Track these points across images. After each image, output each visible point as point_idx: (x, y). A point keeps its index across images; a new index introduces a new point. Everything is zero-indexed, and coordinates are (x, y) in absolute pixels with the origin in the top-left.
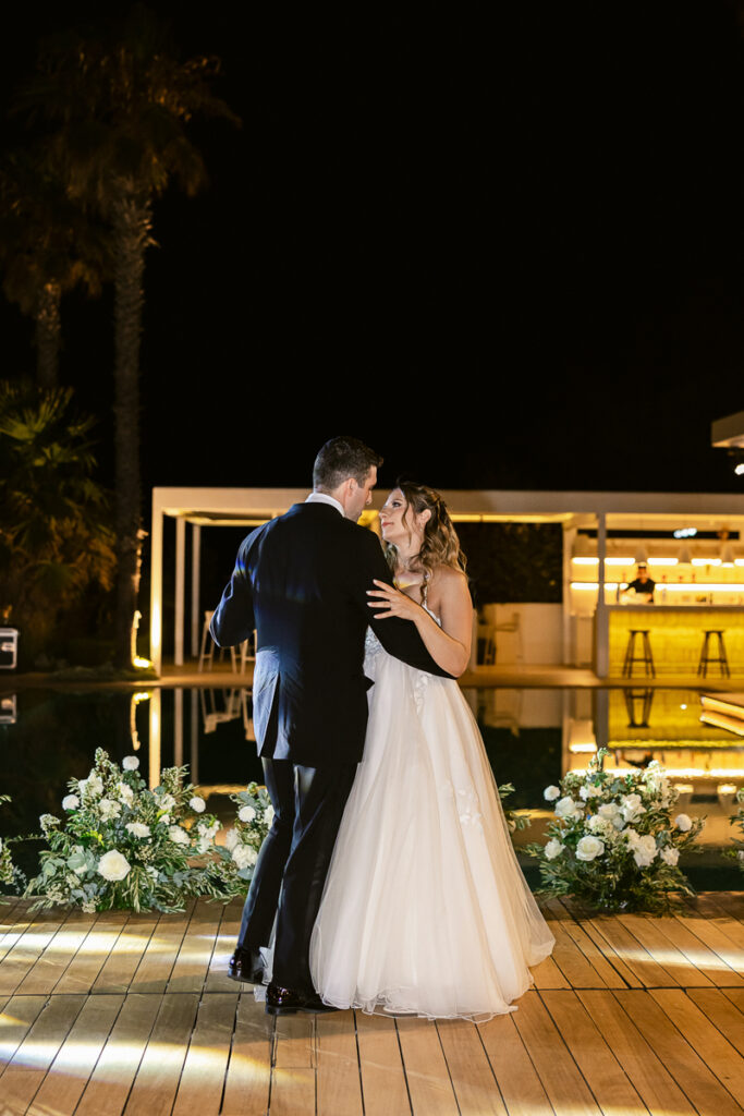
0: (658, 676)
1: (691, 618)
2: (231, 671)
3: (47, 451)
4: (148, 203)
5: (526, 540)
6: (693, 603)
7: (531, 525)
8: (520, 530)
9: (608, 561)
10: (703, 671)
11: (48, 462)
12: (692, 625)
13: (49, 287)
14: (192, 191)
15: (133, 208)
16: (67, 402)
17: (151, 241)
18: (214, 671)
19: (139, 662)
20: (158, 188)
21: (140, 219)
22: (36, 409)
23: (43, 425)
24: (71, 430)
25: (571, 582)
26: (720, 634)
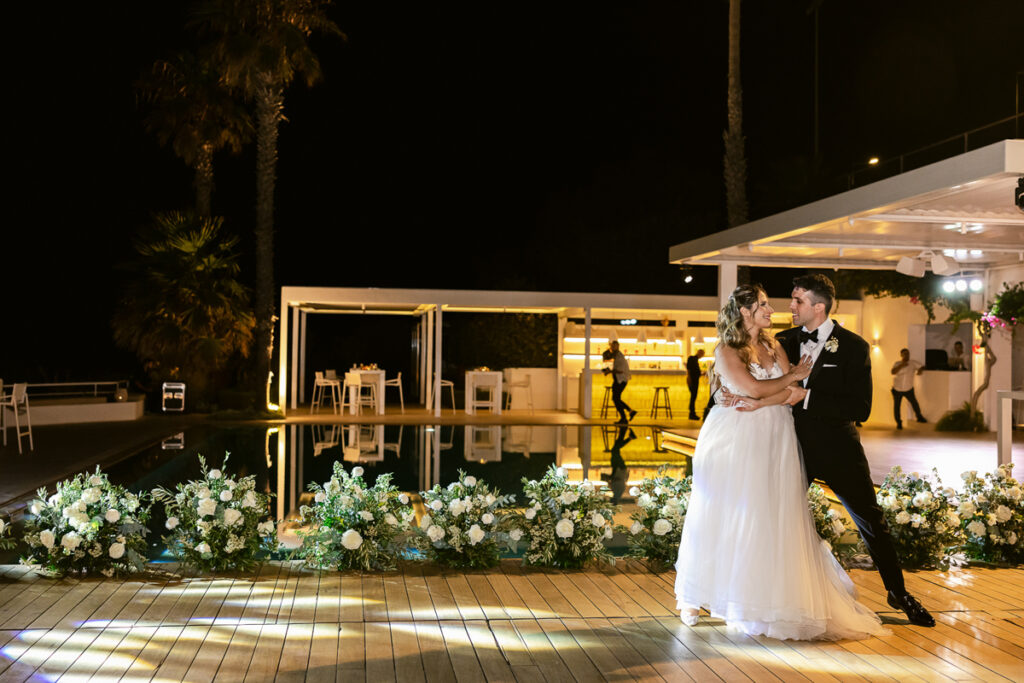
1: (646, 379)
2: (333, 413)
3: (206, 260)
4: (281, 91)
5: (533, 325)
6: (647, 369)
7: (536, 315)
8: (529, 318)
9: (592, 340)
10: (654, 414)
11: (206, 267)
12: (648, 384)
13: (206, 147)
14: (310, 82)
15: (271, 94)
16: (219, 226)
17: (283, 117)
18: (319, 413)
19: (271, 407)
20: (287, 81)
21: (275, 102)
22: (199, 232)
23: (203, 243)
24: (222, 246)
25: (563, 354)
26: (665, 389)
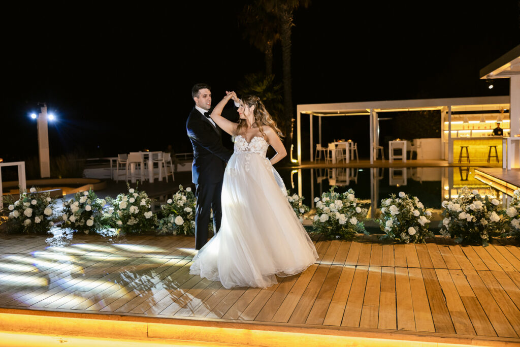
0: (471, 162)
1: (485, 142)
2: (325, 163)
3: (267, 96)
4: (291, 12)
5: (427, 116)
6: (487, 136)
7: (429, 111)
8: (425, 113)
9: (452, 123)
10: (489, 160)
11: (267, 99)
12: (486, 144)
13: (269, 43)
14: (306, 5)
15: (287, 15)
16: (273, 79)
17: (293, 24)
18: (320, 163)
19: (294, 161)
20: (296, 7)
21: (289, 18)
22: (263, 82)
23: (265, 87)
24: (275, 88)
25: (444, 130)
26: (495, 147)
